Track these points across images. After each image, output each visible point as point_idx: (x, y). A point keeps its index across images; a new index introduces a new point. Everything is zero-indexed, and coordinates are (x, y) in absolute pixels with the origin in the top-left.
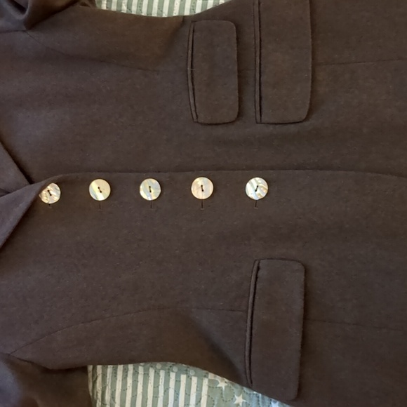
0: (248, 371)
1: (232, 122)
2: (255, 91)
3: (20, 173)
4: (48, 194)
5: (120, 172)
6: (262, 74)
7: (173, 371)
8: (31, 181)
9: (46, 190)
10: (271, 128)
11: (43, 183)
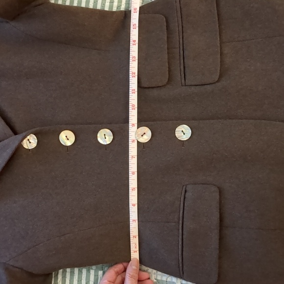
0: (181, 265)
1: (164, 86)
2: (180, 63)
3: (7, 126)
4: (28, 142)
5: (81, 124)
6: (185, 51)
7: (92, 269)
8: (15, 133)
9: (27, 139)
10: (193, 88)
11: (24, 134)
